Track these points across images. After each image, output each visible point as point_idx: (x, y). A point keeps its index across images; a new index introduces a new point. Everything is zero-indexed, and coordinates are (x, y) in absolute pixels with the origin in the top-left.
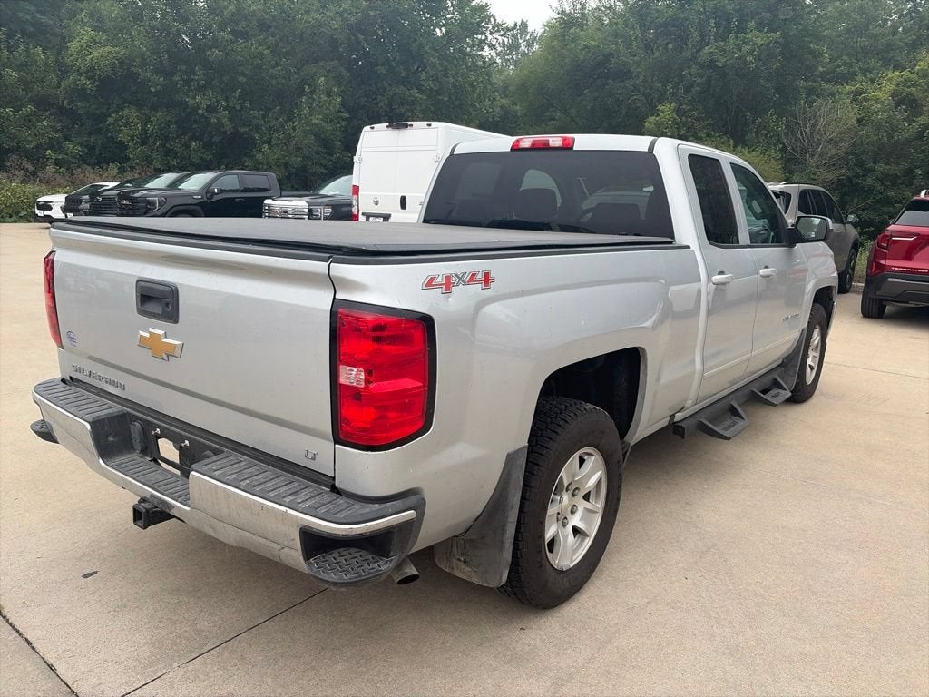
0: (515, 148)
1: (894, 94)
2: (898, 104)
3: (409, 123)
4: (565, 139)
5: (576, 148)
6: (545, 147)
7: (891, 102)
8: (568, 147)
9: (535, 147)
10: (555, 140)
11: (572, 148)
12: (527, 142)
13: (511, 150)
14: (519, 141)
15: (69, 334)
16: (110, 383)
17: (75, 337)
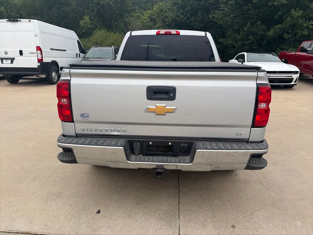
0: (158, 34)
1: (149, 17)
2: (151, 20)
3: (19, 19)
4: (177, 31)
5: (180, 35)
6: (170, 34)
7: (149, 20)
8: (178, 34)
9: (166, 34)
10: (173, 32)
12: (162, 32)
13: (156, 34)
14: (159, 31)
15: (83, 115)
16: (114, 131)
17: (88, 115)
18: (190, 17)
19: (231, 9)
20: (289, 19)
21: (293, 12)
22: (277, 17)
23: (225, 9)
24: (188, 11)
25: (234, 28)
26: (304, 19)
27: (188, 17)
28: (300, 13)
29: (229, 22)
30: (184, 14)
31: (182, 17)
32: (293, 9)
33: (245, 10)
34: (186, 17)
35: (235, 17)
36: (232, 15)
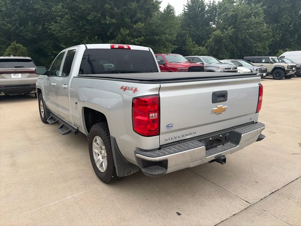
0: (112, 48)
4: (128, 46)
9: (120, 48)
10: (125, 46)
11: (130, 49)
12: (116, 46)
13: (111, 48)
14: (113, 45)
15: (168, 126)
16: (188, 135)
17: (173, 125)
18: (19, 26)
19: (67, 23)
20: (120, 36)
21: (122, 30)
22: (109, 33)
23: (62, 22)
24: (15, 20)
25: (73, 40)
26: (130, 36)
27: (17, 26)
28: (128, 32)
29: (68, 35)
30: (12, 23)
31: (10, 26)
32: (122, 28)
33: (80, 25)
34: (15, 26)
35: (72, 30)
36: (69, 29)
